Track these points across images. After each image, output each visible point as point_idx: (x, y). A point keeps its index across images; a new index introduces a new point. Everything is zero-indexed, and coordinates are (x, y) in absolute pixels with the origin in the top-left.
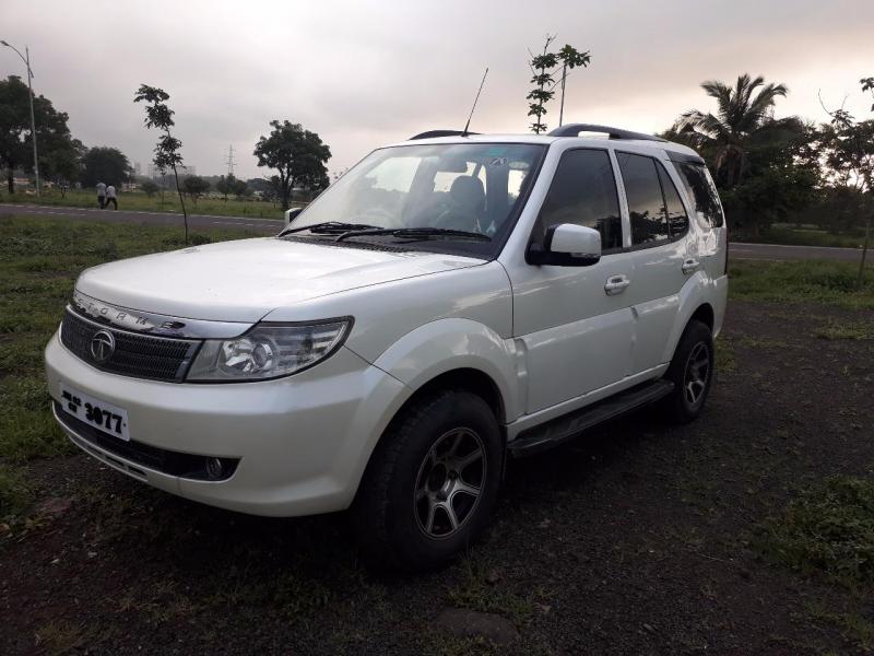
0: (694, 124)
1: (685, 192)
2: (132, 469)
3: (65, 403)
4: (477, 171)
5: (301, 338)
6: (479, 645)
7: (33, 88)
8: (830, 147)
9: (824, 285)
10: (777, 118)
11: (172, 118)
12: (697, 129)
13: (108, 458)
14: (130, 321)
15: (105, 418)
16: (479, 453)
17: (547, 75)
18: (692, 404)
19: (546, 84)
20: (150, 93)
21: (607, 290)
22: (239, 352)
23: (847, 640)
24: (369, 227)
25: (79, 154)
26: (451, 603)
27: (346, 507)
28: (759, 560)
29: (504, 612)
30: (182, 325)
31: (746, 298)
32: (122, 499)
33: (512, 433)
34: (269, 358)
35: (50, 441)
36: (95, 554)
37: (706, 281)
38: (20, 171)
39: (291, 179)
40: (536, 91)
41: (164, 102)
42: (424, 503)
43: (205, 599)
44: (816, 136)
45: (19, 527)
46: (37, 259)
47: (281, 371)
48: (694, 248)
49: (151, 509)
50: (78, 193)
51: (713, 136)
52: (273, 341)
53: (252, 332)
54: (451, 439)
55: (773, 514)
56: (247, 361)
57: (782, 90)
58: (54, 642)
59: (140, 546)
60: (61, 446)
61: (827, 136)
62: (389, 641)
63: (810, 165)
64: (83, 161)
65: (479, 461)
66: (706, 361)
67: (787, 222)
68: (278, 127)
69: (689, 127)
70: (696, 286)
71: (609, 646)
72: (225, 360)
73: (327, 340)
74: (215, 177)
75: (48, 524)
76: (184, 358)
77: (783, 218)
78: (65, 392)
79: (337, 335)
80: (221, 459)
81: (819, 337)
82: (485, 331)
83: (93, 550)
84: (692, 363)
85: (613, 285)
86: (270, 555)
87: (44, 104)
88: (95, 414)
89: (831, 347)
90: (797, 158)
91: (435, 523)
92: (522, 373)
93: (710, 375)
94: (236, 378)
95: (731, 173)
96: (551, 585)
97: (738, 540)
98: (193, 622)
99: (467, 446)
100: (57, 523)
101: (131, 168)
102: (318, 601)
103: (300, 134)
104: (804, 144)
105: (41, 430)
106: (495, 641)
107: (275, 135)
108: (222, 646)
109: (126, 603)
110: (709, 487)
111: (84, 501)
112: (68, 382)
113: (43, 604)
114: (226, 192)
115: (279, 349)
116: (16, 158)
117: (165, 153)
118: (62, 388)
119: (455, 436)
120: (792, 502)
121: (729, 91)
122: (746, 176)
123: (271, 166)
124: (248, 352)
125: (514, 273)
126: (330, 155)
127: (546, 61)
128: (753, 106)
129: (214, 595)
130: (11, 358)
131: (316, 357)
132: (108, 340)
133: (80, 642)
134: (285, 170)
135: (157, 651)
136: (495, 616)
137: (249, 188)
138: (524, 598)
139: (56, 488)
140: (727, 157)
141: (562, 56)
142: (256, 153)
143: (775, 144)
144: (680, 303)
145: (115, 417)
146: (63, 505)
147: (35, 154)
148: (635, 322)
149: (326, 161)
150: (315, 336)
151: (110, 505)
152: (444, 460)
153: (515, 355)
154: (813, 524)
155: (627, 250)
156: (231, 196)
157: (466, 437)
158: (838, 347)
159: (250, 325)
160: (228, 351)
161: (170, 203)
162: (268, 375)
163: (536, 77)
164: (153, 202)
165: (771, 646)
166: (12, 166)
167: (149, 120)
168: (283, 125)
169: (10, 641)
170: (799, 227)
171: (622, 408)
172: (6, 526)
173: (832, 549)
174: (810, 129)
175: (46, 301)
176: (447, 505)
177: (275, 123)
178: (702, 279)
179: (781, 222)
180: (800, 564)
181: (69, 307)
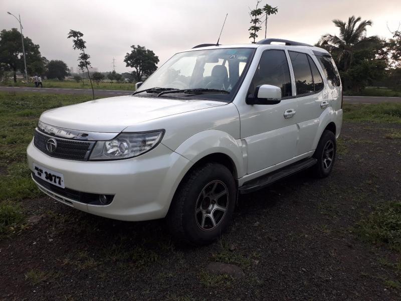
0: (328, 41)
1: (322, 71)
2: (66, 201)
3: (36, 172)
4: (224, 63)
5: (140, 139)
6: (226, 278)
7: (23, 33)
8: (393, 50)
9: (389, 114)
10: (367, 37)
11: (85, 44)
12: (329, 43)
13: (56, 196)
14: (63, 133)
15: (53, 178)
16: (225, 192)
17: (258, 19)
18: (326, 169)
19: (257, 23)
20: (74, 34)
21: (285, 116)
22: (113, 147)
23: (397, 275)
24: (173, 89)
25: (45, 64)
26: (213, 260)
27: (164, 216)
28: (356, 239)
29: (238, 264)
30: (87, 135)
31: (353, 121)
32: (64, 216)
33: (241, 183)
34: (126, 149)
35: (32, 191)
36: (52, 240)
37: (332, 112)
38: (19, 72)
39: (141, 72)
40: (253, 27)
41: (81, 38)
42: (200, 215)
43: (101, 259)
44: (386, 45)
45: (18, 229)
46: (26, 111)
47: (132, 155)
48: (326, 96)
49: (77, 220)
50: (46, 82)
51: (337, 46)
52: (128, 141)
53: (118, 137)
54: (212, 185)
55: (363, 219)
56: (117, 151)
57: (369, 23)
58: (33, 278)
59: (72, 236)
60: (37, 193)
61: (391, 45)
62: (184, 277)
63: (383, 59)
64: (47, 67)
65: (225, 196)
66: (333, 149)
67: (372, 86)
68: (135, 48)
69: (325, 42)
70: (327, 115)
71: (285, 278)
72: (107, 150)
73: (153, 140)
74: (107, 72)
75: (31, 227)
76: (88, 150)
77: (371, 84)
78: (36, 167)
79: (158, 138)
80: (106, 196)
81: (387, 138)
82: (228, 136)
83: (51, 238)
84: (326, 150)
85: (288, 113)
86: (131, 239)
87: (28, 41)
88: (49, 176)
89: (393, 142)
90: (377, 55)
91: (205, 224)
92: (245, 155)
93: (334, 156)
94: (112, 158)
95: (346, 63)
96: (259, 251)
97: (347, 231)
98: (96, 269)
99: (219, 189)
100: (35, 227)
101: (69, 70)
102: (152, 259)
103: (145, 51)
104: (380, 49)
105: (28, 186)
106: (233, 276)
107: (133, 52)
108: (108, 280)
109: (66, 261)
110: (334, 207)
111: (47, 217)
112: (37, 163)
113: (29, 262)
114: (112, 79)
115: (131, 144)
116: (17, 66)
117: (83, 61)
118: (35, 165)
119: (214, 184)
120: (373, 213)
121: (345, 24)
122: (353, 64)
123: (132, 66)
124: (117, 146)
125: (240, 109)
126: (159, 61)
127: (257, 12)
128: (356, 31)
129: (105, 257)
130: (15, 154)
131: (148, 148)
132: (54, 143)
133: (45, 279)
134: (138, 68)
135: (79, 282)
136: (233, 265)
137: (122, 77)
138: (247, 257)
139: (34, 211)
140: (343, 55)
141: (265, 9)
142: (125, 61)
143: (367, 49)
144: (320, 122)
145: (58, 177)
146: (38, 219)
147: (25, 64)
148: (298, 131)
149: (157, 63)
150: (147, 139)
151: (59, 218)
152: (209, 195)
153: (242, 147)
154: (382, 222)
155: (295, 97)
156: (114, 81)
157: (219, 184)
158: (396, 142)
159: (117, 134)
160: (108, 147)
161: (87, 85)
162: (126, 157)
163: (252, 20)
164: (79, 85)
165: (362, 278)
166: (15, 70)
167: (74, 46)
168: (137, 47)
169: (14, 278)
170: (379, 88)
171: (293, 171)
172: (12, 228)
173: (391, 234)
174: (383, 41)
175: (31, 130)
176: (211, 215)
177: (133, 47)
178: (330, 111)
179: (369, 86)
180: (376, 240)
181: (37, 129)
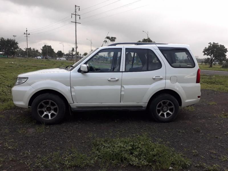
39: (214, 58)
66: (173, 107)
68: (211, 44)
85: (111, 79)
103: (218, 46)
107: (209, 47)
123: (207, 55)
131: (21, 83)
134: (212, 56)
142: (203, 52)
144: (150, 87)
149: (226, 53)
155: (122, 72)
168: (213, 43)
176: (49, 114)
